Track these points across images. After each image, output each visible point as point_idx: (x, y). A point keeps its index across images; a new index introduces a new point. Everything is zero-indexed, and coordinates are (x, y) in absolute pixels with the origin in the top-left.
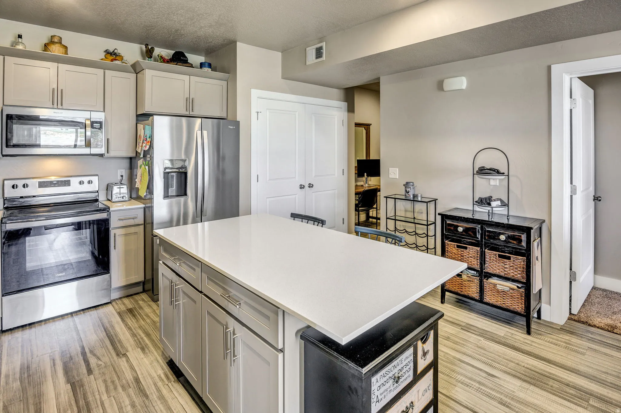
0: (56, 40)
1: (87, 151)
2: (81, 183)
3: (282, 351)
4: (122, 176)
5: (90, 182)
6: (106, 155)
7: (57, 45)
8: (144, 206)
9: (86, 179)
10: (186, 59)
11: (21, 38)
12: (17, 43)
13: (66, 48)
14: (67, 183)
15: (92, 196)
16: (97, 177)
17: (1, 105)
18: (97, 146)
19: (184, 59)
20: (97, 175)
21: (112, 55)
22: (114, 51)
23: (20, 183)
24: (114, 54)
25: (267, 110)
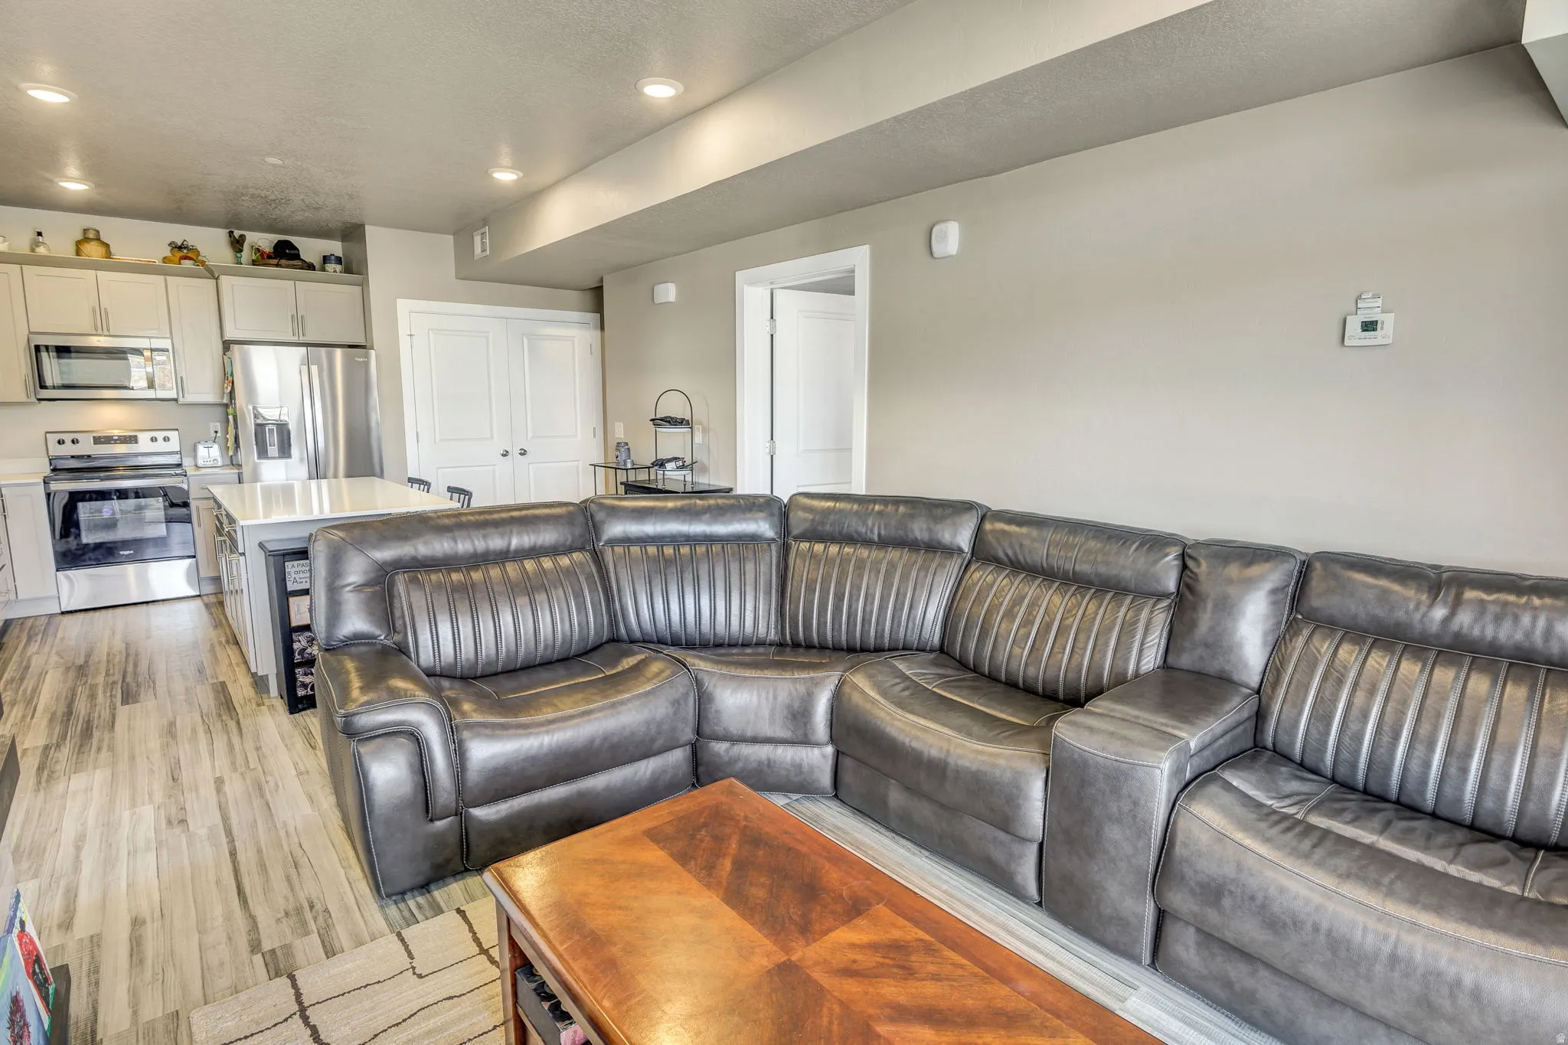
0: (91, 236)
1: (151, 394)
2: (154, 439)
3: (244, 554)
4: (216, 432)
5: (167, 439)
6: (181, 400)
7: (92, 243)
8: (238, 471)
9: (160, 435)
10: (296, 252)
11: (41, 236)
12: (37, 244)
13: (107, 246)
14: (133, 440)
15: (173, 460)
16: (177, 432)
17: (27, 332)
18: (163, 387)
19: (292, 252)
20: (177, 430)
21: (182, 250)
22: (183, 244)
23: (68, 438)
24: (185, 248)
25: (430, 332)
